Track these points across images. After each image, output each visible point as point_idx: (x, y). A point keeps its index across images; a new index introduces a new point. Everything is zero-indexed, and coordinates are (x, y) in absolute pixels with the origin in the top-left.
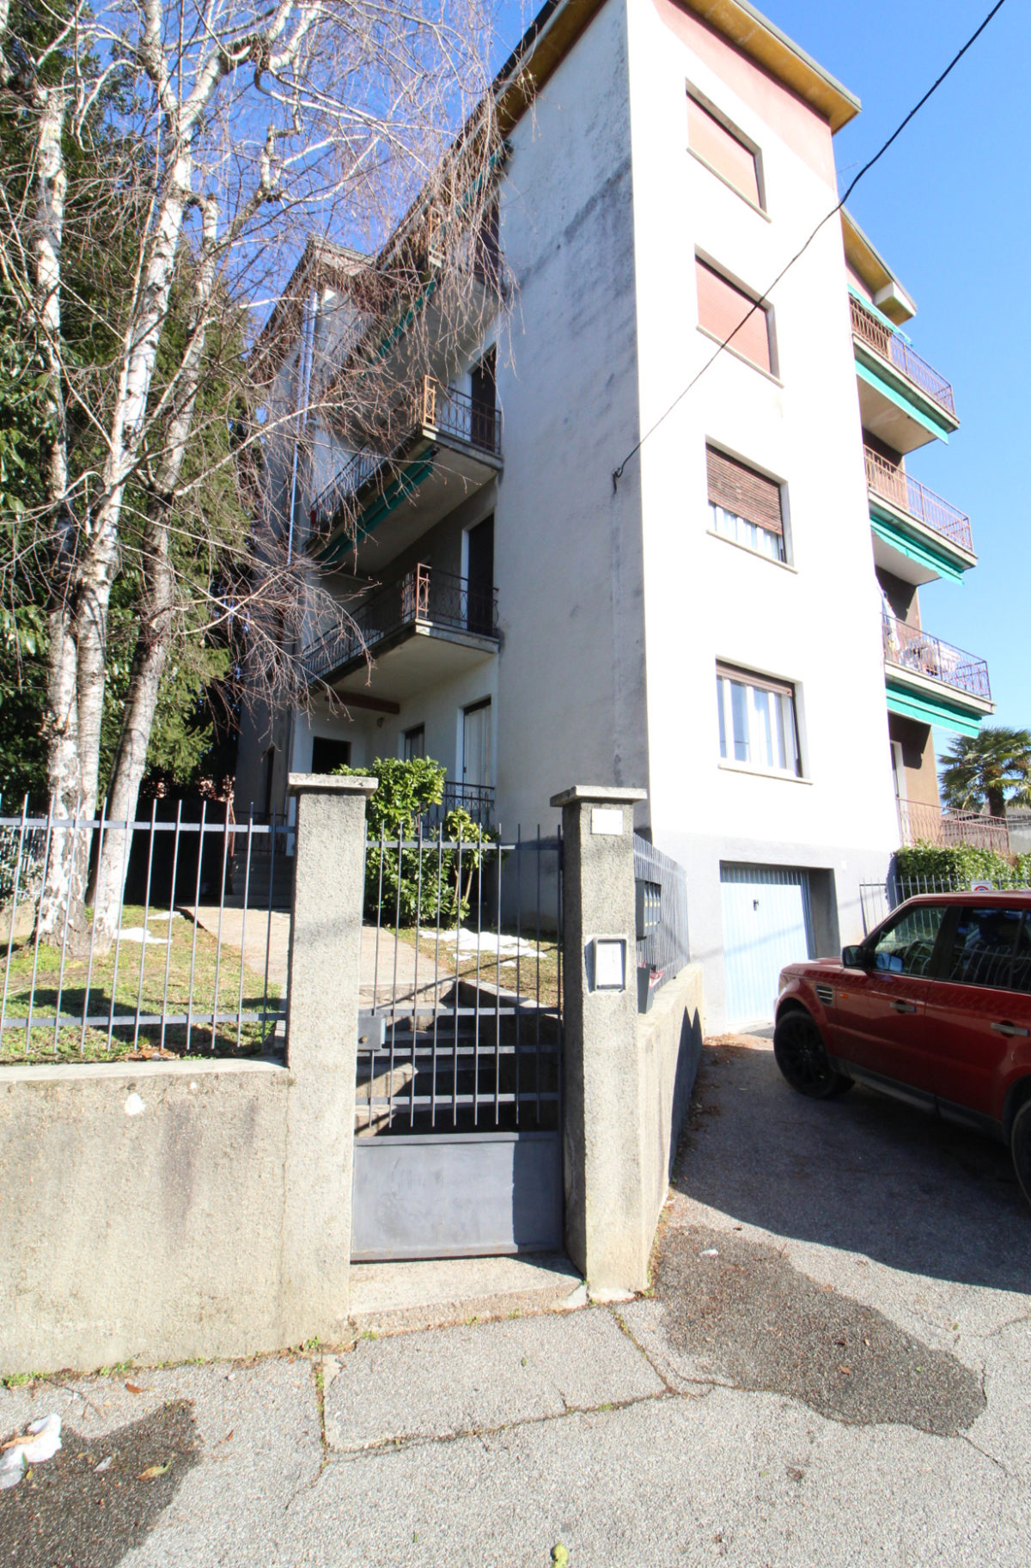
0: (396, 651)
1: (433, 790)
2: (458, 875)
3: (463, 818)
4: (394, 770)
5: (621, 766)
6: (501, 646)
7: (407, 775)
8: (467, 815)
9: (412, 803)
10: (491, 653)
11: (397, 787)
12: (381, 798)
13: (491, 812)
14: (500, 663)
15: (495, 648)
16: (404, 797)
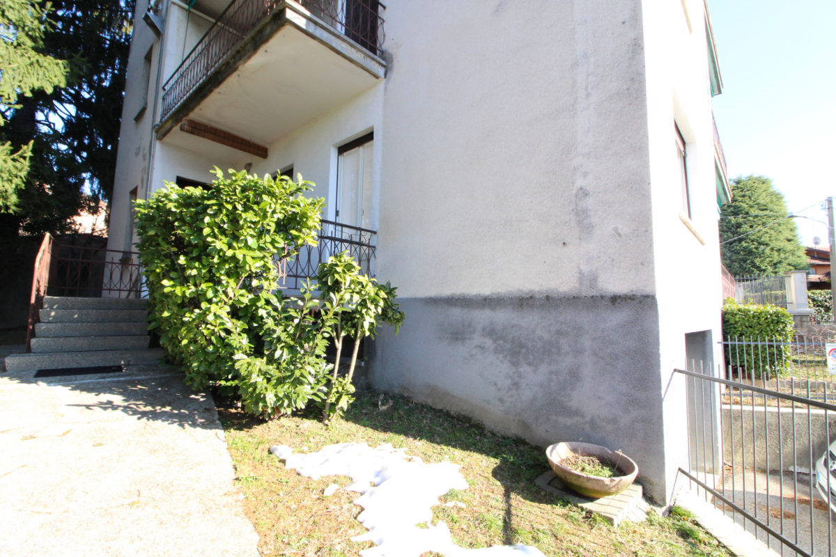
0: (258, 59)
1: (305, 225)
2: (339, 345)
3: (349, 267)
4: (244, 189)
5: (589, 202)
6: (387, 69)
7: (265, 197)
8: (355, 264)
9: (273, 242)
10: (377, 77)
11: (250, 216)
12: (223, 232)
13: (372, 259)
14: (386, 90)
15: (381, 71)
16: (261, 233)
